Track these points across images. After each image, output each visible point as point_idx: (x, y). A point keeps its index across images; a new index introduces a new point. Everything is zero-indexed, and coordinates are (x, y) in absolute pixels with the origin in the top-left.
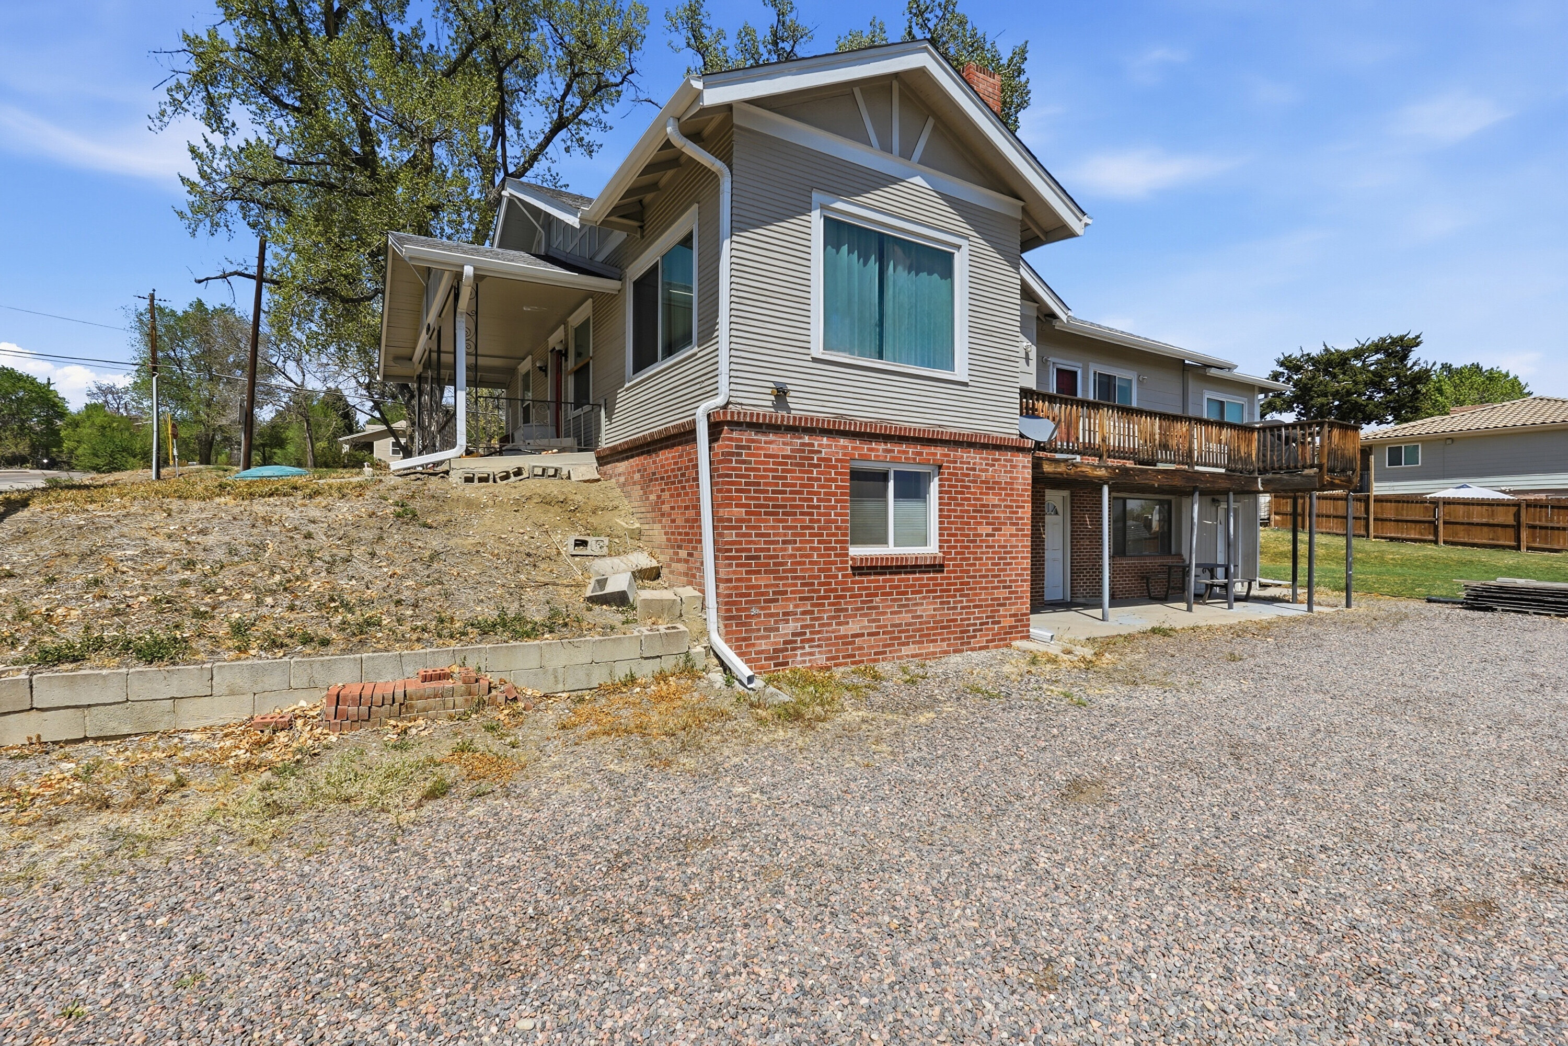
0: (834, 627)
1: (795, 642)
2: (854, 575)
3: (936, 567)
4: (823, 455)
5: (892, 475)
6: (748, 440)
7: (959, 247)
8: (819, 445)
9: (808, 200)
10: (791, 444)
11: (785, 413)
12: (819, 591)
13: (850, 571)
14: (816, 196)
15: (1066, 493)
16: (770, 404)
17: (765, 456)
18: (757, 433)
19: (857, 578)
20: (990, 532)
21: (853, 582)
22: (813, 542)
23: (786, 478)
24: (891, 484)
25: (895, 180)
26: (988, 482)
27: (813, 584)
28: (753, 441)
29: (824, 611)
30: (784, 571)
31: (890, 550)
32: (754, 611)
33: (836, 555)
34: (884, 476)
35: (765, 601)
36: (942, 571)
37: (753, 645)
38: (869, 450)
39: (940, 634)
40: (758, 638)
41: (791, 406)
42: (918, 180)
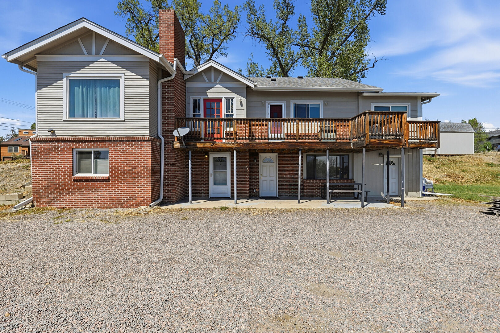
0: (68, 196)
1: (55, 200)
2: (74, 182)
3: (108, 180)
4: (62, 148)
5: (92, 152)
6: (38, 145)
7: (121, 77)
8: (61, 145)
9: (61, 76)
10: (51, 145)
11: (54, 137)
12: (62, 186)
13: (73, 181)
14: (64, 74)
15: (276, 154)
16: (50, 135)
17: (43, 149)
18: (40, 143)
19: (75, 183)
20: (131, 169)
21: (74, 184)
22: (59, 172)
23: (50, 155)
24: (92, 155)
25: (93, 62)
26: (130, 153)
27: (60, 184)
28: (39, 145)
29: (64, 192)
30: (50, 180)
31: (92, 175)
32: (41, 191)
33: (67, 176)
34: (90, 153)
35: (44, 188)
36: (110, 182)
37: (41, 200)
38: (79, 145)
39: (109, 201)
40: (43, 198)
41: (56, 135)
42: (102, 60)
